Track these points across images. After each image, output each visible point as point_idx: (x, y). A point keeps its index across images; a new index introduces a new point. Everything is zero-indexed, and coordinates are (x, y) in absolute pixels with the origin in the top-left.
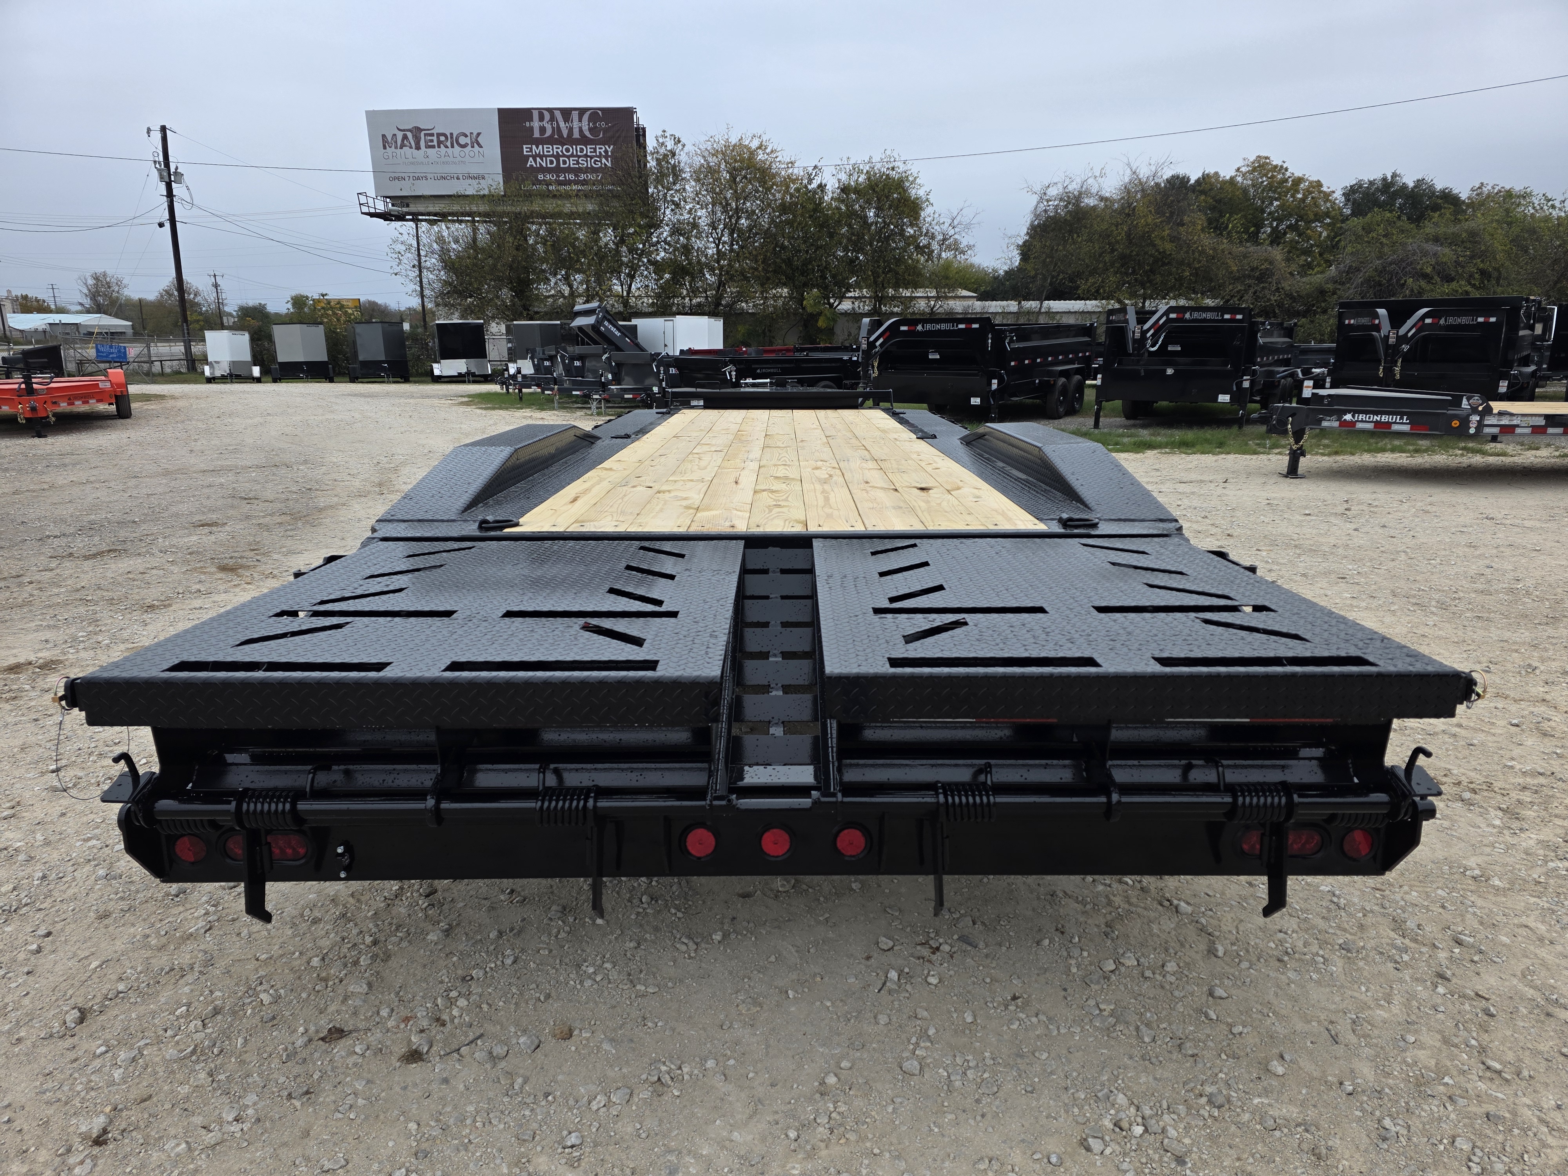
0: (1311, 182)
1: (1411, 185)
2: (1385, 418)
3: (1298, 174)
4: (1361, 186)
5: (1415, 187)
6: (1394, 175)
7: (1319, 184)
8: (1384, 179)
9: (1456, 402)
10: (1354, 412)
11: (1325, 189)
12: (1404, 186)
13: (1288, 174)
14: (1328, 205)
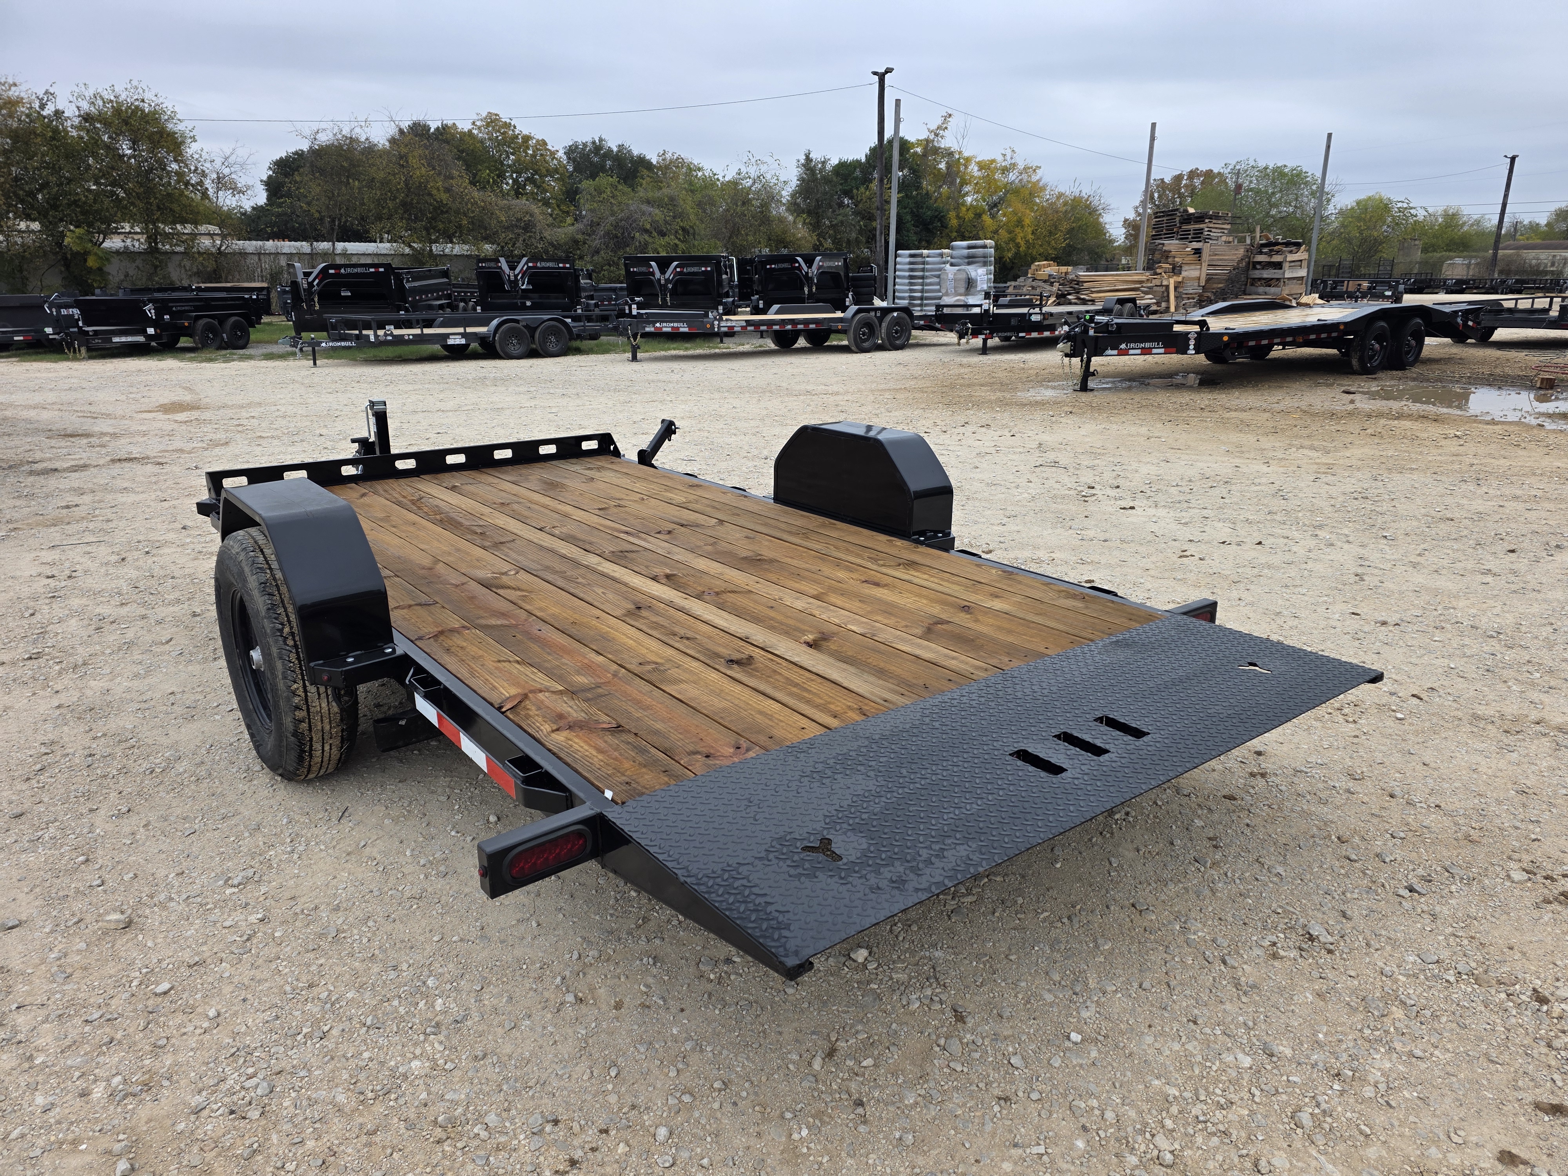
0: (538, 141)
1: (615, 149)
2: (676, 325)
3: (526, 132)
4: (577, 147)
5: (619, 151)
6: (601, 140)
7: (544, 143)
8: (594, 143)
9: (707, 316)
10: (661, 322)
11: (549, 147)
12: (610, 150)
13: (517, 132)
14: (555, 162)
